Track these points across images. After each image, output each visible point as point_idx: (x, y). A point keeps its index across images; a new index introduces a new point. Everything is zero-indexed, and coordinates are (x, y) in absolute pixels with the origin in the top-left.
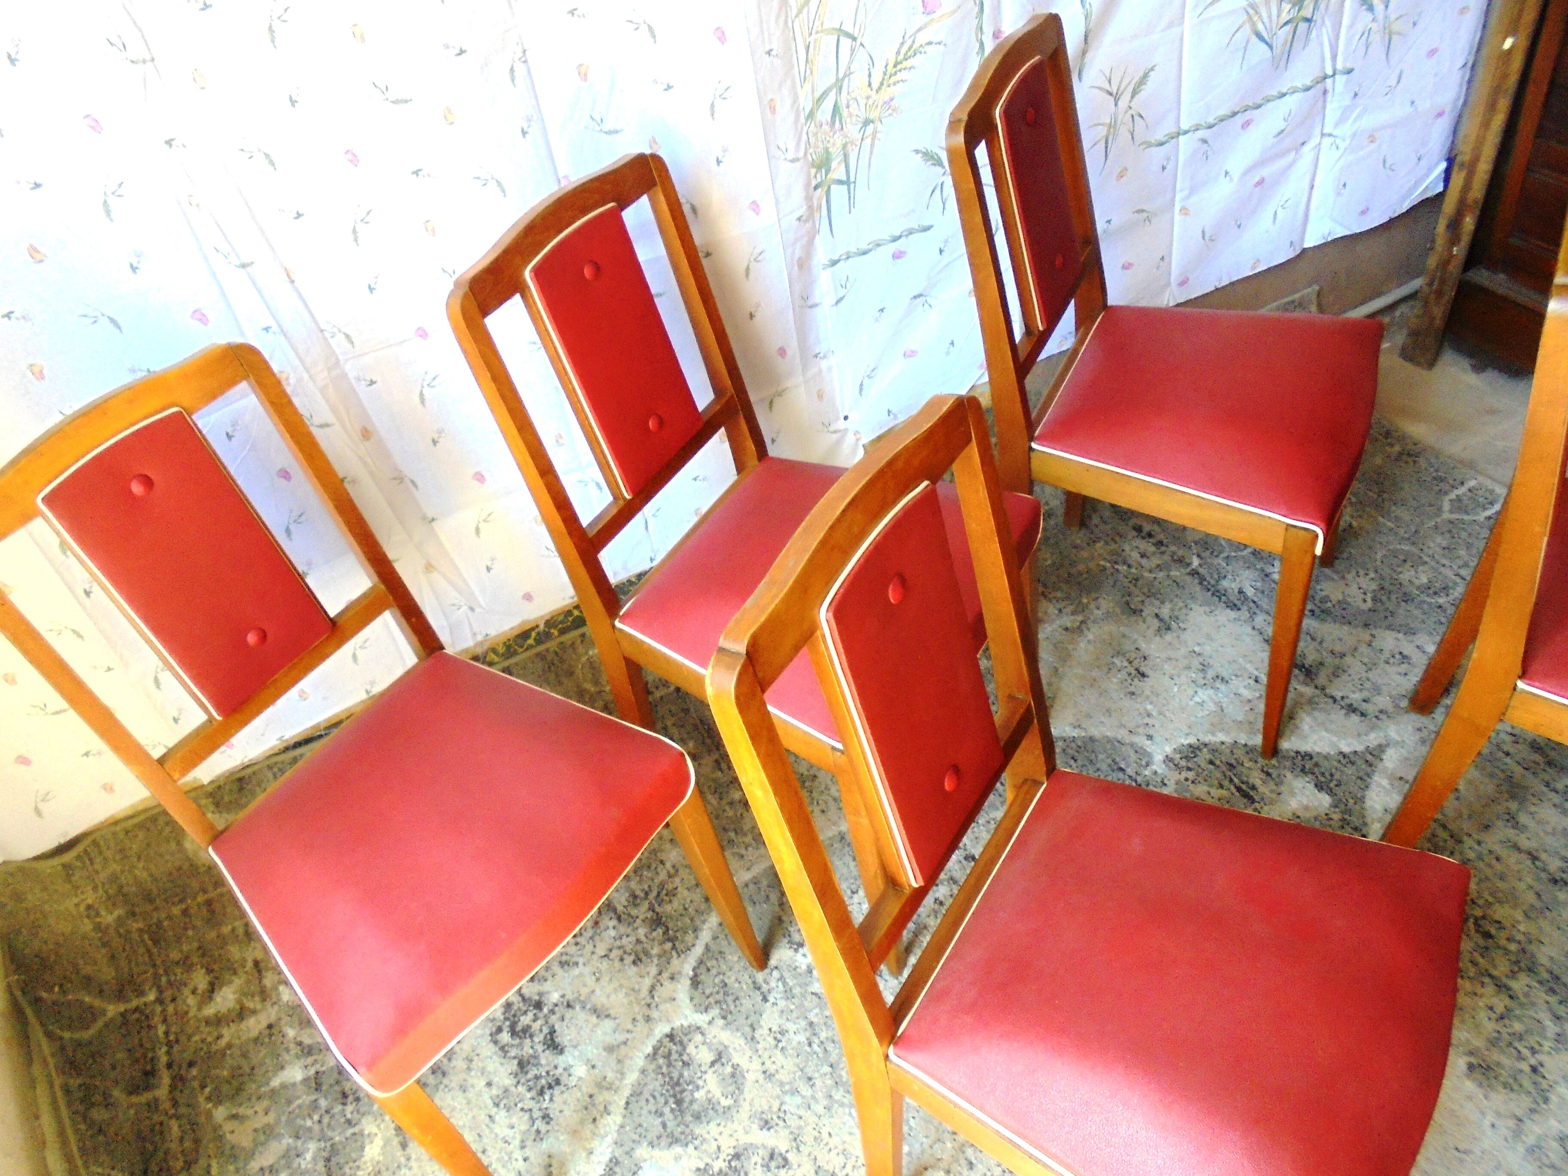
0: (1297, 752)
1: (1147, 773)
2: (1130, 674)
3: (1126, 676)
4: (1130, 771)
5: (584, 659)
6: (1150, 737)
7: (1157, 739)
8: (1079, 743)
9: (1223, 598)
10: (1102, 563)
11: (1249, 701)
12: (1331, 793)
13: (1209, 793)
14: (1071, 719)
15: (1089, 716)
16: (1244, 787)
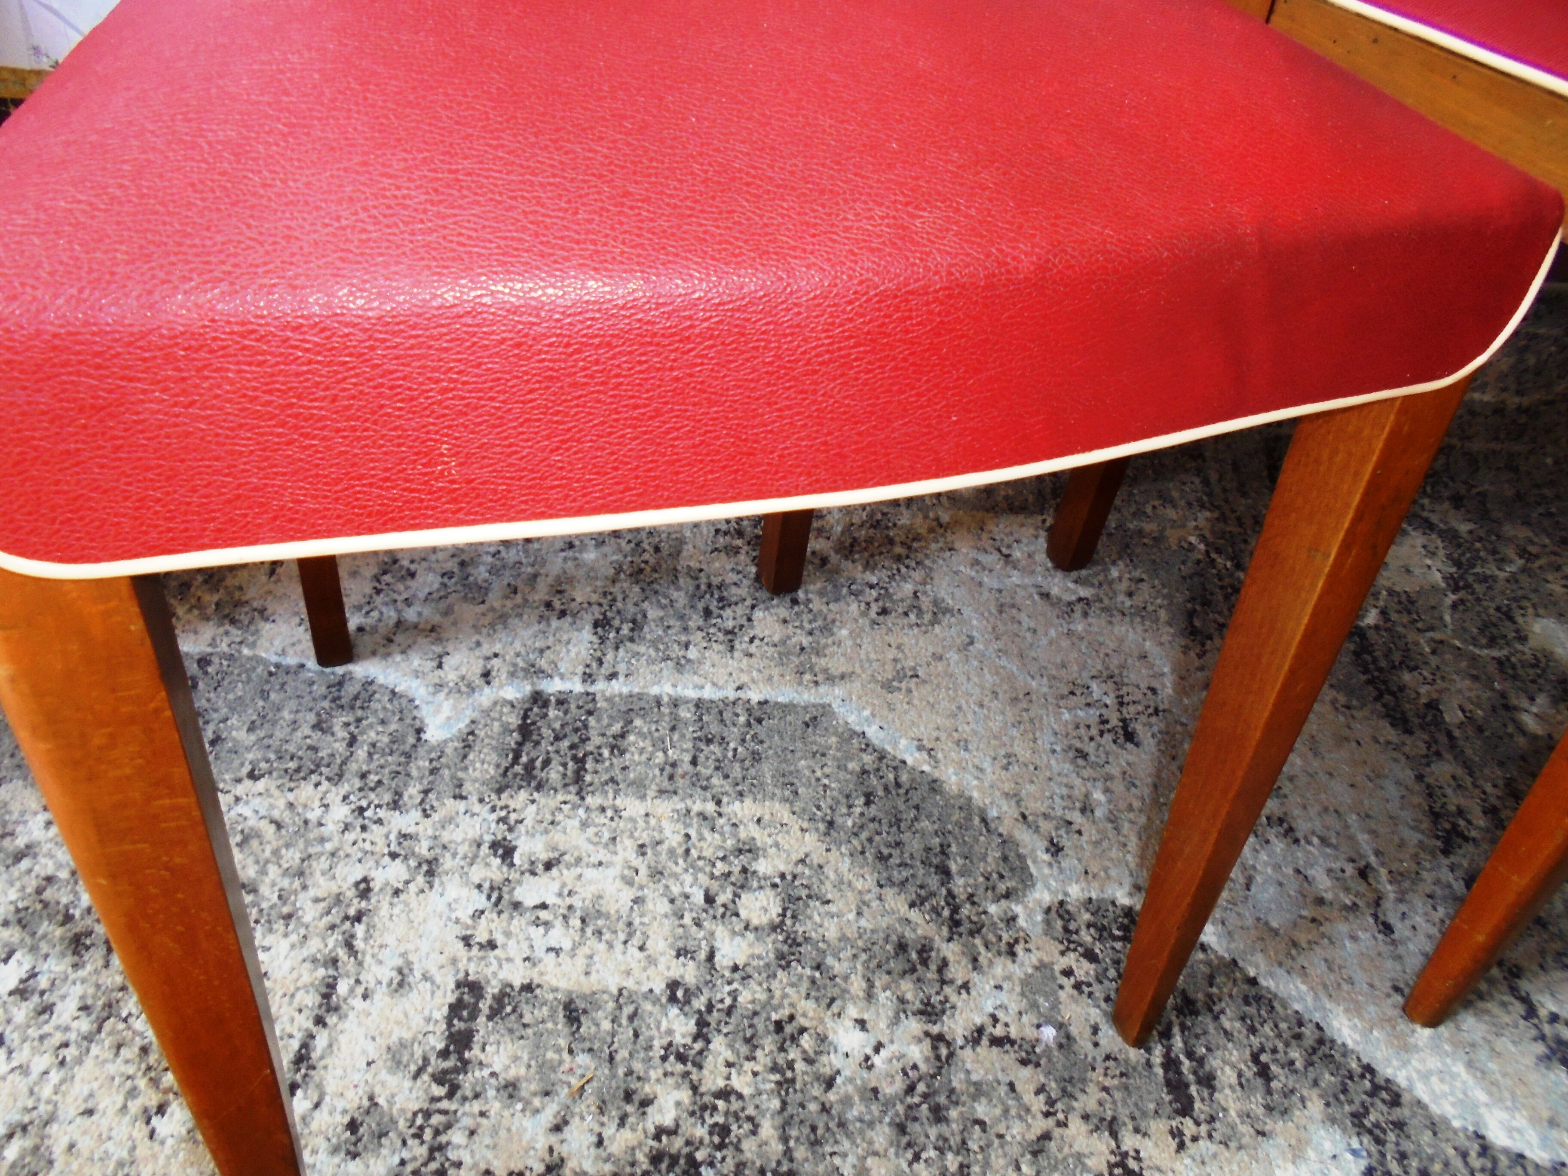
0: (1369, 1069)
1: (992, 909)
2: (1105, 722)
3: (1094, 720)
4: (959, 885)
6: (1055, 849)
7: (1069, 862)
8: (904, 778)
9: (1387, 697)
10: (1193, 539)
11: (1320, 901)
13: (1095, 1030)
14: (925, 731)
15: (963, 744)
16: (1186, 1065)
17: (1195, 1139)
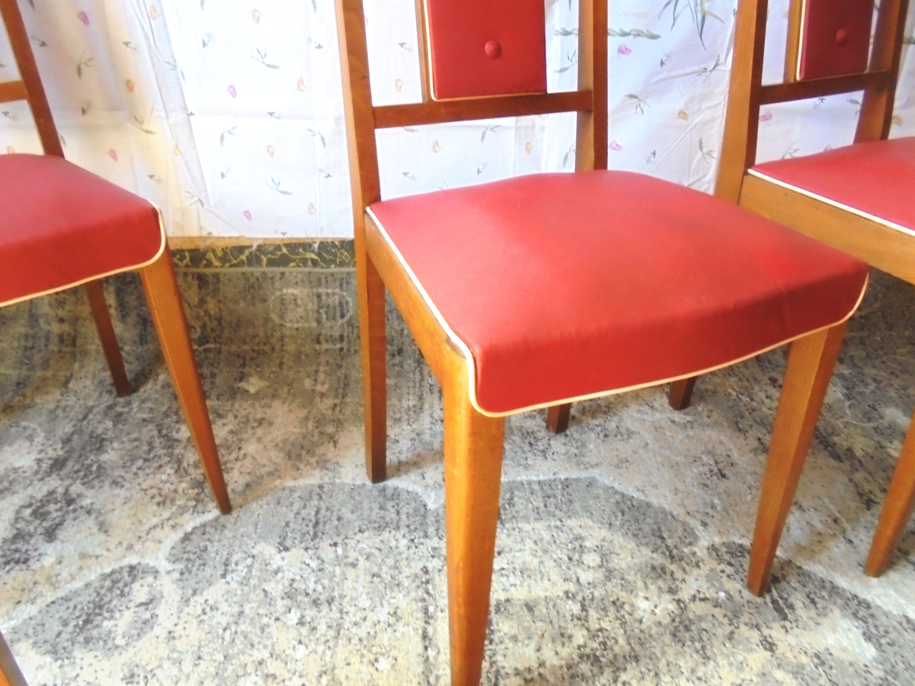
0: (856, 596)
1: (686, 550)
2: (711, 471)
3: (707, 471)
4: (669, 542)
5: (278, 293)
6: (705, 524)
7: (711, 529)
8: (635, 503)
9: (829, 448)
10: (730, 391)
11: (820, 534)
12: (879, 647)
13: (740, 592)
14: (638, 484)
15: (656, 487)
16: (781, 602)
17: (792, 628)
